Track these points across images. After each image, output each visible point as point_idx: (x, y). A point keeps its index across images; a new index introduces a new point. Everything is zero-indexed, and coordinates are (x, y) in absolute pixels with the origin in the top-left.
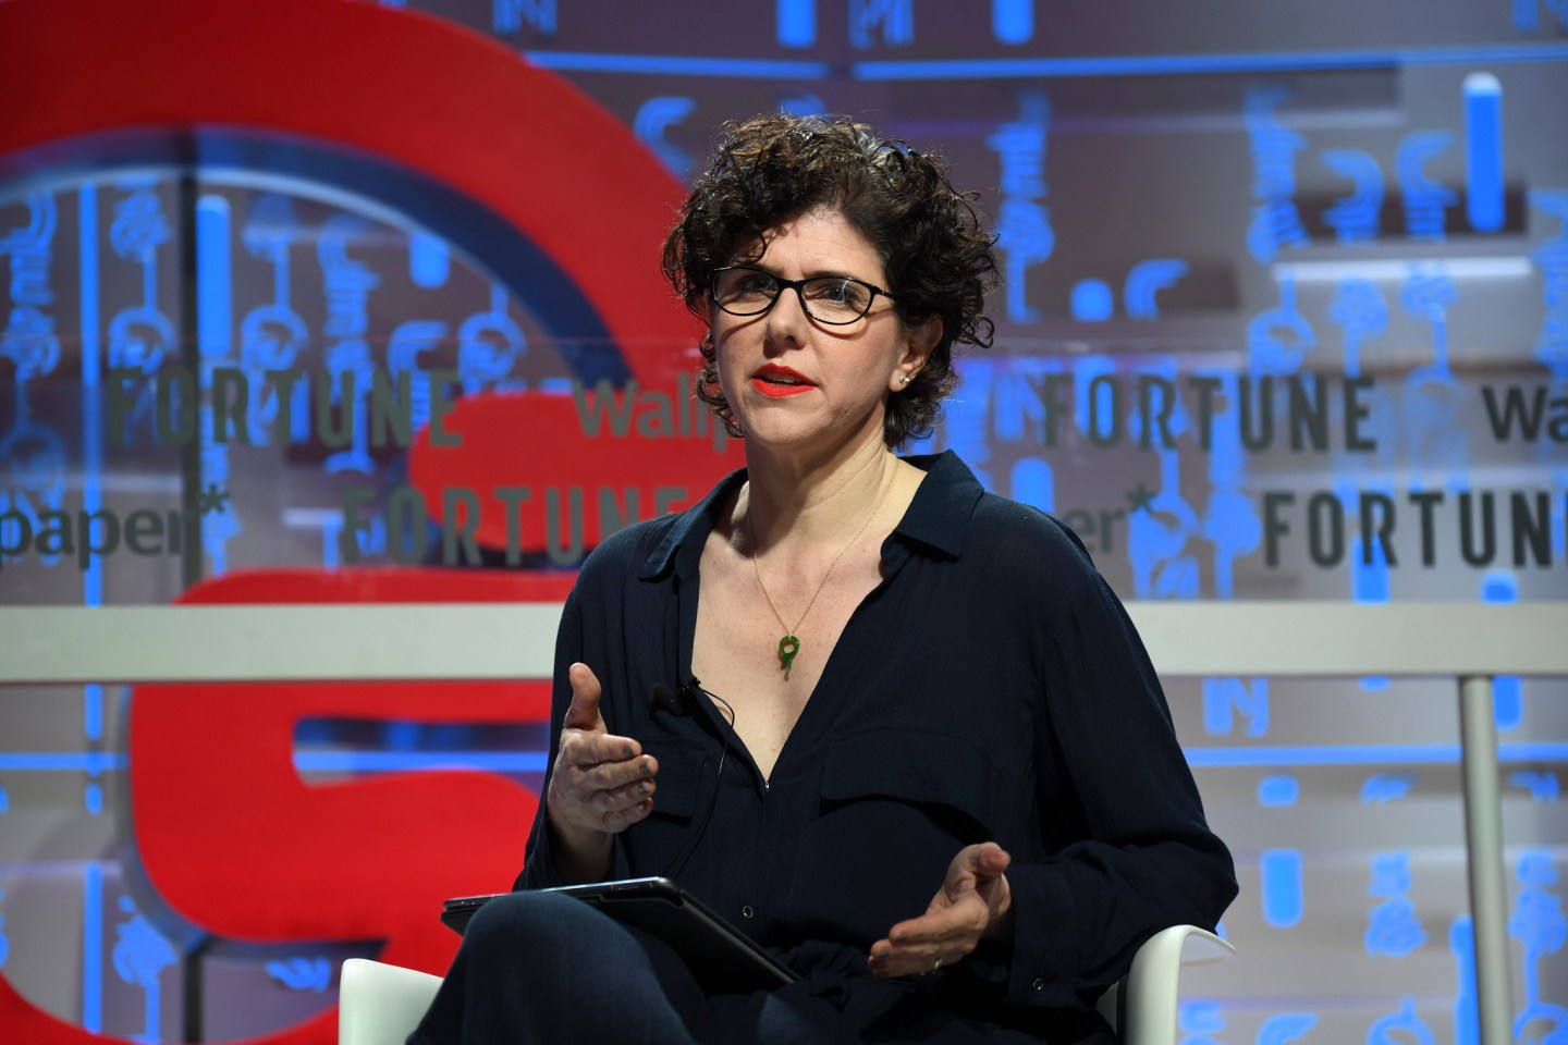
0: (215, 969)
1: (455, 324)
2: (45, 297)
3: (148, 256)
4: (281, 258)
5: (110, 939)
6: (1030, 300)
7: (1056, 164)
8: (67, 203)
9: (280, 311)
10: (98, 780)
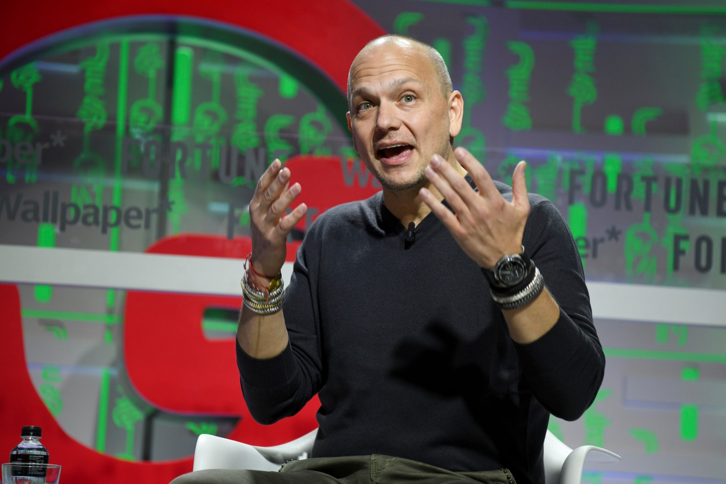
0: (159, 425)
1: (299, 116)
2: (101, 91)
3: (152, 74)
4: (216, 80)
5: (112, 405)
6: (583, 123)
7: (600, 56)
8: (115, 49)
9: (214, 105)
10: (109, 328)
